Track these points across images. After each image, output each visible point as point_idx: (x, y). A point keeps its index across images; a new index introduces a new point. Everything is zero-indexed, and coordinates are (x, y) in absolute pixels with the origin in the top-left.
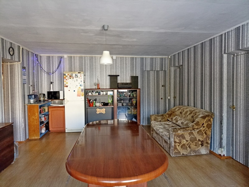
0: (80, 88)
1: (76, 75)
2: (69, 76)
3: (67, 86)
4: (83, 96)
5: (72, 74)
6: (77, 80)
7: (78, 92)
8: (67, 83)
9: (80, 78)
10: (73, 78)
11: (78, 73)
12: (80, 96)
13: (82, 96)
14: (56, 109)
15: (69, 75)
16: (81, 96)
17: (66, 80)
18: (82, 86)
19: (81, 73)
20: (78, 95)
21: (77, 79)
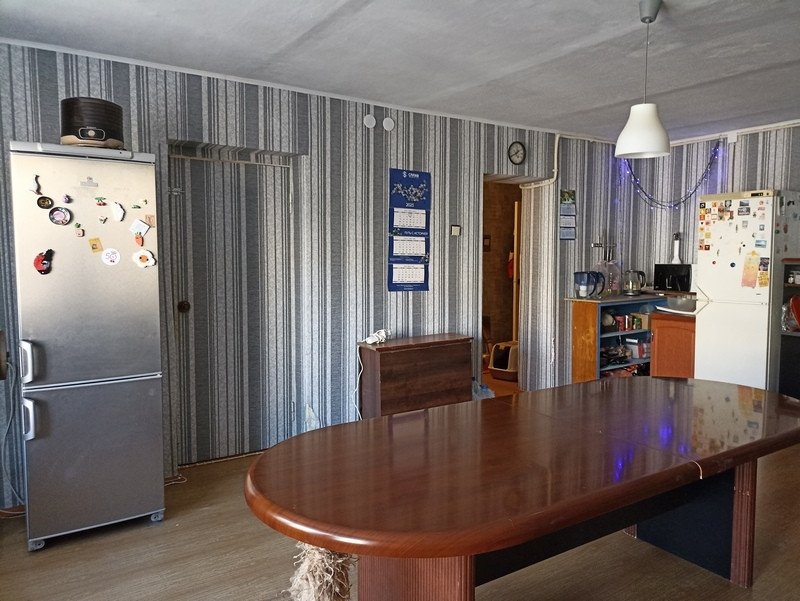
0: (754, 253)
1: (742, 204)
2: (717, 209)
3: (707, 248)
4: (765, 284)
5: (728, 203)
6: (745, 224)
7: (746, 268)
8: (708, 236)
9: (759, 213)
10: (731, 218)
11: (753, 195)
12: (752, 284)
13: (761, 284)
14: (673, 323)
15: (718, 205)
16: (758, 284)
17: (707, 223)
18: (764, 246)
19: (761, 194)
20: (748, 282)
21: (745, 218)
